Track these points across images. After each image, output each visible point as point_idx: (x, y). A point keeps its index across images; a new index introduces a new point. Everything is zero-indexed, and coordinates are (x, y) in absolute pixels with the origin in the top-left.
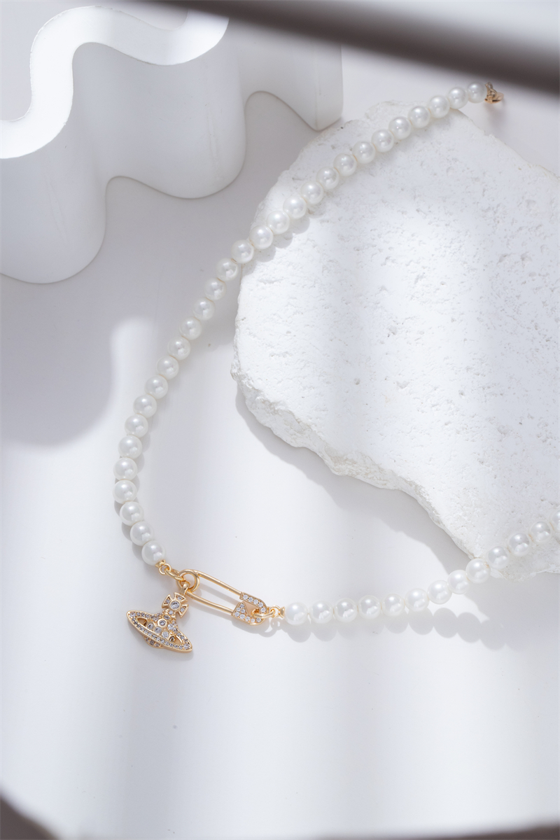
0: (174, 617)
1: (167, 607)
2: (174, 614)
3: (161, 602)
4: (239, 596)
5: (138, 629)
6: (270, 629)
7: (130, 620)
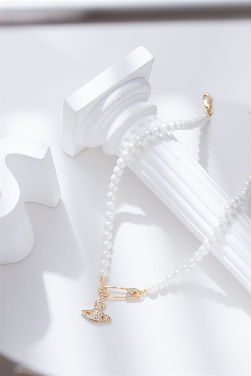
0: (101, 308)
1: (96, 305)
2: (100, 307)
3: (94, 304)
4: (126, 290)
5: (88, 317)
6: (142, 298)
7: (83, 314)
